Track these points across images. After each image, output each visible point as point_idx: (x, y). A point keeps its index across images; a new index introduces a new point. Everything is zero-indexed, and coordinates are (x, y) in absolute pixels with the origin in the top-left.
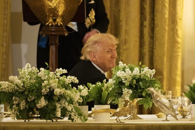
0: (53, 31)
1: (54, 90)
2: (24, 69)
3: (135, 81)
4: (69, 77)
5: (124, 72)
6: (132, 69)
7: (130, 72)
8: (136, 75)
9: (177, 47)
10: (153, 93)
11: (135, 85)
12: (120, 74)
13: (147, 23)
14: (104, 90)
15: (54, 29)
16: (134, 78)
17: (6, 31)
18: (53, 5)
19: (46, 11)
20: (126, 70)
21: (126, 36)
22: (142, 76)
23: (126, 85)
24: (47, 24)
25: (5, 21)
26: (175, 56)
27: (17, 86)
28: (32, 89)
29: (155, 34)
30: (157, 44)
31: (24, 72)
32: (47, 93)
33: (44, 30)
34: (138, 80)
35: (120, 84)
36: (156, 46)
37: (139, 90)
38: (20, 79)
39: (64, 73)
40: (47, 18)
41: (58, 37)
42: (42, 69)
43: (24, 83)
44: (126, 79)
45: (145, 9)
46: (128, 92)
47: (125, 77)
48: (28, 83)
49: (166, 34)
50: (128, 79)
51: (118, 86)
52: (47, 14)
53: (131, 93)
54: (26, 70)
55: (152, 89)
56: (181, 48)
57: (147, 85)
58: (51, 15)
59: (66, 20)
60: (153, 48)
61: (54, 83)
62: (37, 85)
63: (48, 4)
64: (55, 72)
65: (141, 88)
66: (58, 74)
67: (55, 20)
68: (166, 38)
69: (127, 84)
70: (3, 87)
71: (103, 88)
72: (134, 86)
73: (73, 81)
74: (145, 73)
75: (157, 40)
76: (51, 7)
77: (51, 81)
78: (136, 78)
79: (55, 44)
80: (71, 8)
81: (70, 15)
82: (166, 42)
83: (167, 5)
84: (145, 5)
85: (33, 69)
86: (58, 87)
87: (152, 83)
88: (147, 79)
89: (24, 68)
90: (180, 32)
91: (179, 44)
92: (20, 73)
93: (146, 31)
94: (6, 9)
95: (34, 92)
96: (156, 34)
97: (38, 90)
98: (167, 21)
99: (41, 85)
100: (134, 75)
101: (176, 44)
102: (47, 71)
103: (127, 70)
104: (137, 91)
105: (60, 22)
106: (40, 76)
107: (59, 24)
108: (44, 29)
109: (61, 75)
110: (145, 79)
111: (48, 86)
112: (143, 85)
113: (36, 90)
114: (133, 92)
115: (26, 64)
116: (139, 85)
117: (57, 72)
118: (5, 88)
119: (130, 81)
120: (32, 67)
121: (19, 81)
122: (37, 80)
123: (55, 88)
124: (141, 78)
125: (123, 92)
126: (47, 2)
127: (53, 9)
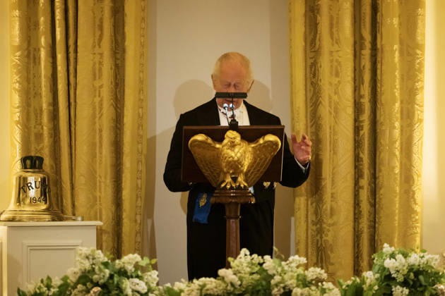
0: (233, 196)
1: (290, 291)
2: (241, 258)
3: (412, 275)
4: (311, 269)
5: (393, 260)
6: (405, 256)
7: (403, 260)
8: (414, 265)
9: (414, 220)
11: (413, 280)
12: (389, 263)
13: (365, 182)
14: (365, 289)
15: (233, 193)
16: (411, 269)
17: (141, 197)
18: (236, 155)
19: (224, 164)
20: (396, 257)
21: (333, 203)
22: (421, 266)
23: (398, 280)
24: (223, 185)
25: (139, 182)
26: (412, 234)
27: (232, 285)
28: (257, 289)
29: (377, 200)
30: (382, 214)
31: (241, 263)
32: (281, 295)
33: (218, 195)
34: (417, 273)
35: (388, 279)
36: (380, 217)
37: (418, 289)
38: (235, 274)
39: (301, 263)
40: (222, 175)
41: (239, 206)
42: (267, 257)
43: (241, 279)
44: (398, 271)
45: (362, 161)
46: (402, 292)
47: (396, 267)
48: (248, 279)
49: (397, 199)
50: (401, 272)
51: (385, 283)
52: (225, 170)
53: (407, 293)
54: (243, 260)
55: (441, 287)
56: (420, 221)
57: (430, 280)
58: (231, 172)
59: (251, 178)
60: (375, 222)
61: (291, 282)
62: (264, 283)
63: (227, 154)
64: (288, 262)
65: (421, 286)
66: (294, 265)
67: (235, 179)
68: (397, 205)
69: (400, 278)
70: (208, 287)
71: (364, 286)
72: (411, 283)
73: (319, 276)
75: (382, 209)
76: (233, 158)
77: (286, 277)
78: (414, 270)
79: (236, 218)
80: (261, 159)
81: (258, 171)
82: (397, 211)
83: (397, 153)
84: (360, 152)
85: (253, 259)
86: (298, 286)
87: (437, 278)
88: (429, 271)
89: (239, 256)
90: (418, 196)
91: (417, 215)
92: (232, 264)
93: (364, 195)
94: (140, 163)
95: (260, 294)
96: (380, 199)
97: (265, 290)
98: (399, 179)
99: (269, 282)
100: (412, 265)
101: (413, 216)
102: (277, 261)
103: (400, 257)
104: (416, 289)
105: (244, 182)
106: (266, 268)
107: (242, 186)
108: (217, 193)
109: (298, 267)
110: (427, 271)
111: (282, 285)
112: (425, 281)
113: (262, 292)
114: (409, 292)
115: (241, 250)
116: (418, 280)
117: (291, 263)
118: (212, 289)
119: (404, 275)
120: (251, 255)
121: (234, 277)
122: (263, 275)
123: (294, 288)
124: (421, 269)
125: (394, 293)
126: (225, 150)
127: (235, 162)
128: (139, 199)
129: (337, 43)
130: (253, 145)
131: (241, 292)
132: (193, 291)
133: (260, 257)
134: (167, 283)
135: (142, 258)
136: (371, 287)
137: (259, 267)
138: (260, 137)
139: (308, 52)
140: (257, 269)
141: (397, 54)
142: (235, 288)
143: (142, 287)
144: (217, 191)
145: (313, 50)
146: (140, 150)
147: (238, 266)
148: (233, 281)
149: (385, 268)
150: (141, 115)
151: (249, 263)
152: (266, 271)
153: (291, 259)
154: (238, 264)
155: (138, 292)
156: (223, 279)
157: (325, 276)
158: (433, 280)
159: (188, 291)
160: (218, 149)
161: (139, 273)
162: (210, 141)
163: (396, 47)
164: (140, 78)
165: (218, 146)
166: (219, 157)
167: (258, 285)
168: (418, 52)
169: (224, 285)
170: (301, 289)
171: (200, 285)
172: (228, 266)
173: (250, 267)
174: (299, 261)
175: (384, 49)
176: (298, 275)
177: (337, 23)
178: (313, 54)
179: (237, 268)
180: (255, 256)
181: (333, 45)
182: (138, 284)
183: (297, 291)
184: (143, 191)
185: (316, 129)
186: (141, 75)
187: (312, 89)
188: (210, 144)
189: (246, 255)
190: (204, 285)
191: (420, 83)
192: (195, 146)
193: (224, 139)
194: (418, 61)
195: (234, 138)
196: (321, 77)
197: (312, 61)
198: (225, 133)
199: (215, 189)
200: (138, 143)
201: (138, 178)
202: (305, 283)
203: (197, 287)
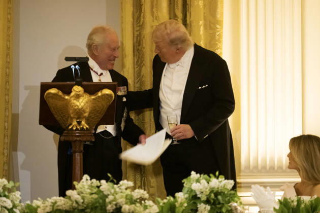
0: (78, 136)
1: (121, 207)
2: (83, 182)
3: (213, 196)
4: (137, 190)
5: (198, 184)
6: (208, 181)
7: (206, 184)
8: (213, 188)
10: (236, 209)
11: (213, 199)
12: (196, 187)
14: (177, 206)
15: (78, 133)
16: (212, 191)
17: (7, 136)
18: (80, 104)
19: (71, 111)
20: (201, 182)
22: (220, 189)
23: (202, 199)
24: (70, 127)
25: (6, 124)
27: (77, 202)
28: (96, 205)
31: (83, 185)
32: (113, 210)
34: (217, 194)
35: (194, 198)
37: (217, 206)
38: (79, 194)
39: (129, 186)
41: (82, 143)
42: (103, 182)
43: (83, 198)
44: (202, 192)
46: (205, 208)
47: (201, 190)
48: (89, 198)
50: (204, 193)
51: (192, 202)
52: (72, 115)
53: (209, 209)
54: (85, 183)
55: (235, 204)
57: (227, 199)
58: (76, 117)
61: (121, 200)
62: (101, 201)
63: (74, 103)
64: (119, 185)
65: (219, 203)
66: (123, 187)
67: (79, 123)
69: (204, 198)
70: (58, 203)
71: (176, 204)
72: (212, 201)
73: (142, 196)
74: (224, 185)
76: (78, 106)
77: (117, 196)
78: (215, 191)
79: (80, 152)
85: (92, 183)
86: (126, 203)
87: (231, 197)
88: (226, 192)
92: (76, 186)
94: (7, 110)
95: (98, 209)
97: (101, 207)
99: (104, 201)
102: (111, 184)
103: (203, 182)
105: (86, 125)
106: (102, 190)
107: (85, 128)
108: (65, 133)
109: (126, 189)
110: (224, 193)
111: (114, 203)
112: (223, 200)
113: (100, 208)
114: (211, 208)
115: (83, 176)
116: (218, 199)
117: (121, 186)
118: (61, 206)
119: (207, 195)
120: (91, 180)
121: (78, 196)
122: (100, 195)
123: (123, 204)
124: (219, 191)
125: (199, 209)
126: (72, 101)
127: (80, 110)
128: (6, 137)
129: (156, 19)
130: (93, 97)
131: (83, 208)
132: (47, 206)
133: (98, 181)
134: (27, 201)
135: (9, 182)
136: (182, 204)
137: (97, 189)
138: (99, 91)
139: (135, 26)
140: (95, 190)
141: (202, 28)
142: (79, 205)
143: (9, 204)
144: (65, 132)
145: (138, 25)
146: (7, 100)
147: (81, 188)
148: (77, 200)
149: (192, 190)
150: (8, 74)
151: (89, 186)
152: (102, 192)
153: (121, 182)
154: (81, 187)
155: (6, 208)
156: (70, 198)
157: (147, 196)
158: (229, 200)
159: (43, 207)
160: (67, 99)
161: (6, 193)
162: (60, 93)
163: (201, 23)
164: (7, 45)
165: (67, 97)
166: (67, 106)
167: (96, 203)
168: (218, 26)
169: (70, 203)
170: (129, 205)
171: (52, 203)
172: (73, 188)
173: (90, 189)
174: (128, 184)
175: (193, 25)
176: (127, 196)
177: (157, 4)
178: (138, 28)
179: (80, 190)
180: (94, 180)
181: (153, 21)
182: (5, 202)
183: (126, 208)
184: (9, 131)
185: (141, 85)
186: (8, 43)
187: (138, 54)
188: (60, 96)
189: (87, 180)
190: (56, 203)
191: (219, 50)
192: (49, 97)
193: (71, 92)
194: (218, 34)
195: (79, 92)
196: (144, 45)
197: (138, 33)
198: (72, 87)
199: (64, 130)
200: (6, 95)
201: (5, 122)
202: (132, 201)
203: (50, 204)
